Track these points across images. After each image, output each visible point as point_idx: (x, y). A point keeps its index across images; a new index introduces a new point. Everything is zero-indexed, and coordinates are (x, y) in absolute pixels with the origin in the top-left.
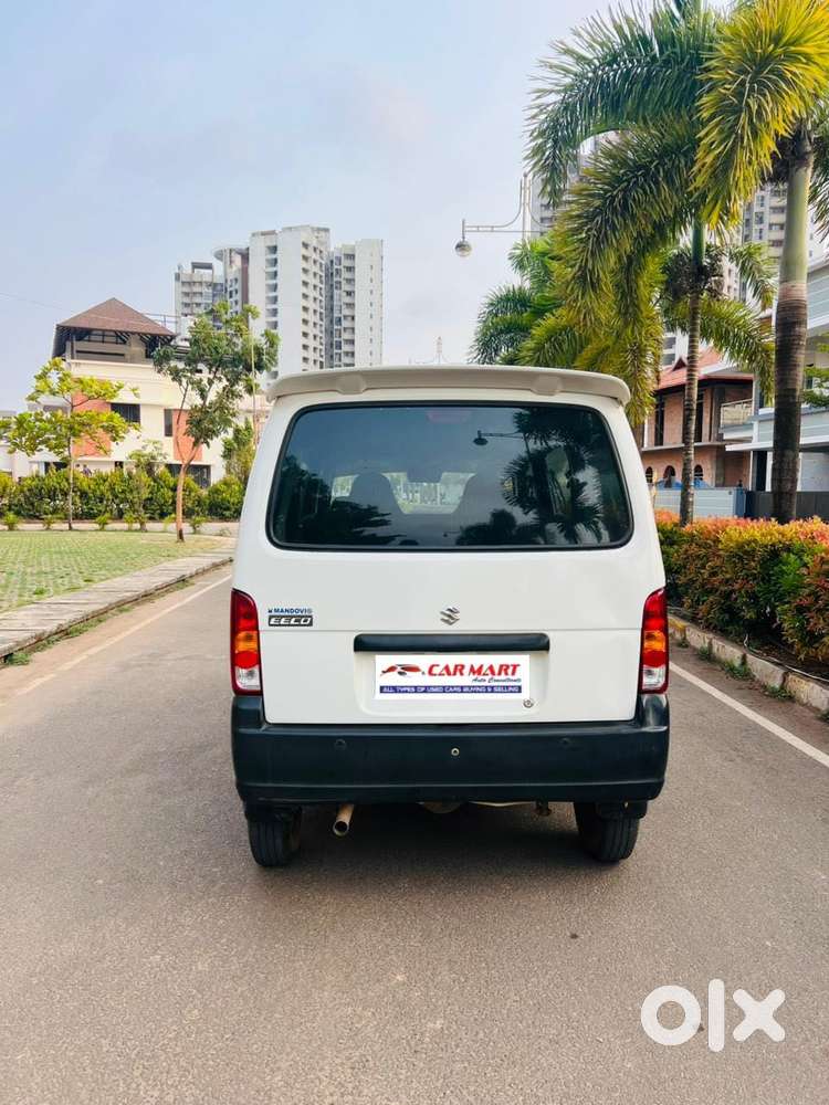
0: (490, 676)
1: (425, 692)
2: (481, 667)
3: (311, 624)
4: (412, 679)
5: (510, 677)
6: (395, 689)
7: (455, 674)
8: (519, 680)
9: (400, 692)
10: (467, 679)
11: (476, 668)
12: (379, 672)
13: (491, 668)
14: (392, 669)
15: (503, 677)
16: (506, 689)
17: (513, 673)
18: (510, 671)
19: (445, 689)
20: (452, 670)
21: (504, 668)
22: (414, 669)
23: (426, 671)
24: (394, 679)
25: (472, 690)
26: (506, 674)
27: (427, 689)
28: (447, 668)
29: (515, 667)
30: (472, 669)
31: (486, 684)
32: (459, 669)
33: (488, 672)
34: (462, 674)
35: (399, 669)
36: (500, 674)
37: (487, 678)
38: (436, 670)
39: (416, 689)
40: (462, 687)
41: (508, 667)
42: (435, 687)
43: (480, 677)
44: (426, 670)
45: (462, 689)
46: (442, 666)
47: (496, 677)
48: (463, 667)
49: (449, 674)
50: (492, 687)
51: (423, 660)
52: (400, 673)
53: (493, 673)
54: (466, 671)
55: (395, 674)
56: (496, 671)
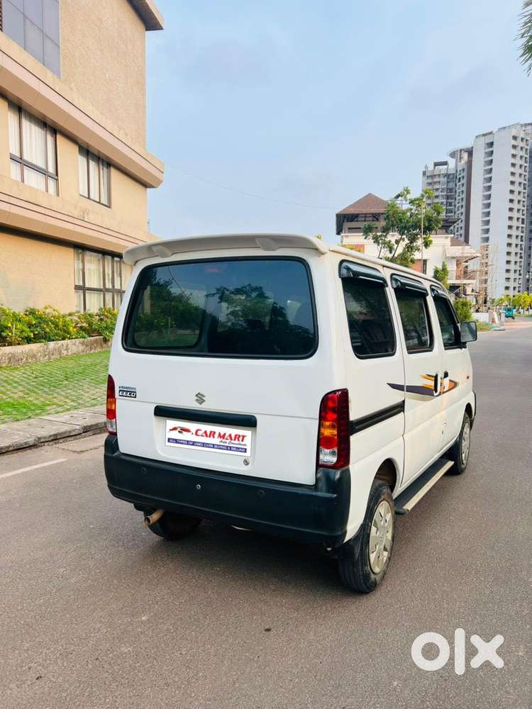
0: (230, 440)
1: (193, 445)
2: (225, 434)
3: (135, 397)
4: (185, 436)
5: (241, 442)
6: (176, 441)
7: (210, 436)
8: (245, 445)
9: (179, 443)
10: (216, 441)
11: (222, 434)
12: (168, 430)
13: (230, 436)
14: (175, 429)
15: (236, 442)
16: (238, 449)
17: (242, 441)
18: (241, 439)
19: (204, 445)
20: (208, 433)
21: (237, 437)
22: (188, 431)
23: (194, 433)
24: (175, 435)
25: (219, 447)
26: (239, 440)
27: (194, 443)
28: (206, 432)
29: (244, 437)
30: (220, 434)
31: (227, 445)
32: (213, 434)
33: (229, 438)
34: (214, 437)
35: (179, 429)
36: (235, 440)
37: (228, 441)
38: (199, 433)
39: (188, 443)
40: (214, 445)
41: (239, 436)
42: (198, 443)
43: (224, 440)
44: (194, 431)
45: (213, 446)
46: (203, 431)
47: (233, 442)
48: (214, 433)
49: (207, 436)
50: (230, 447)
51: (192, 426)
52: (179, 432)
53: (231, 439)
54: (216, 435)
55: (176, 432)
56: (233, 438)
